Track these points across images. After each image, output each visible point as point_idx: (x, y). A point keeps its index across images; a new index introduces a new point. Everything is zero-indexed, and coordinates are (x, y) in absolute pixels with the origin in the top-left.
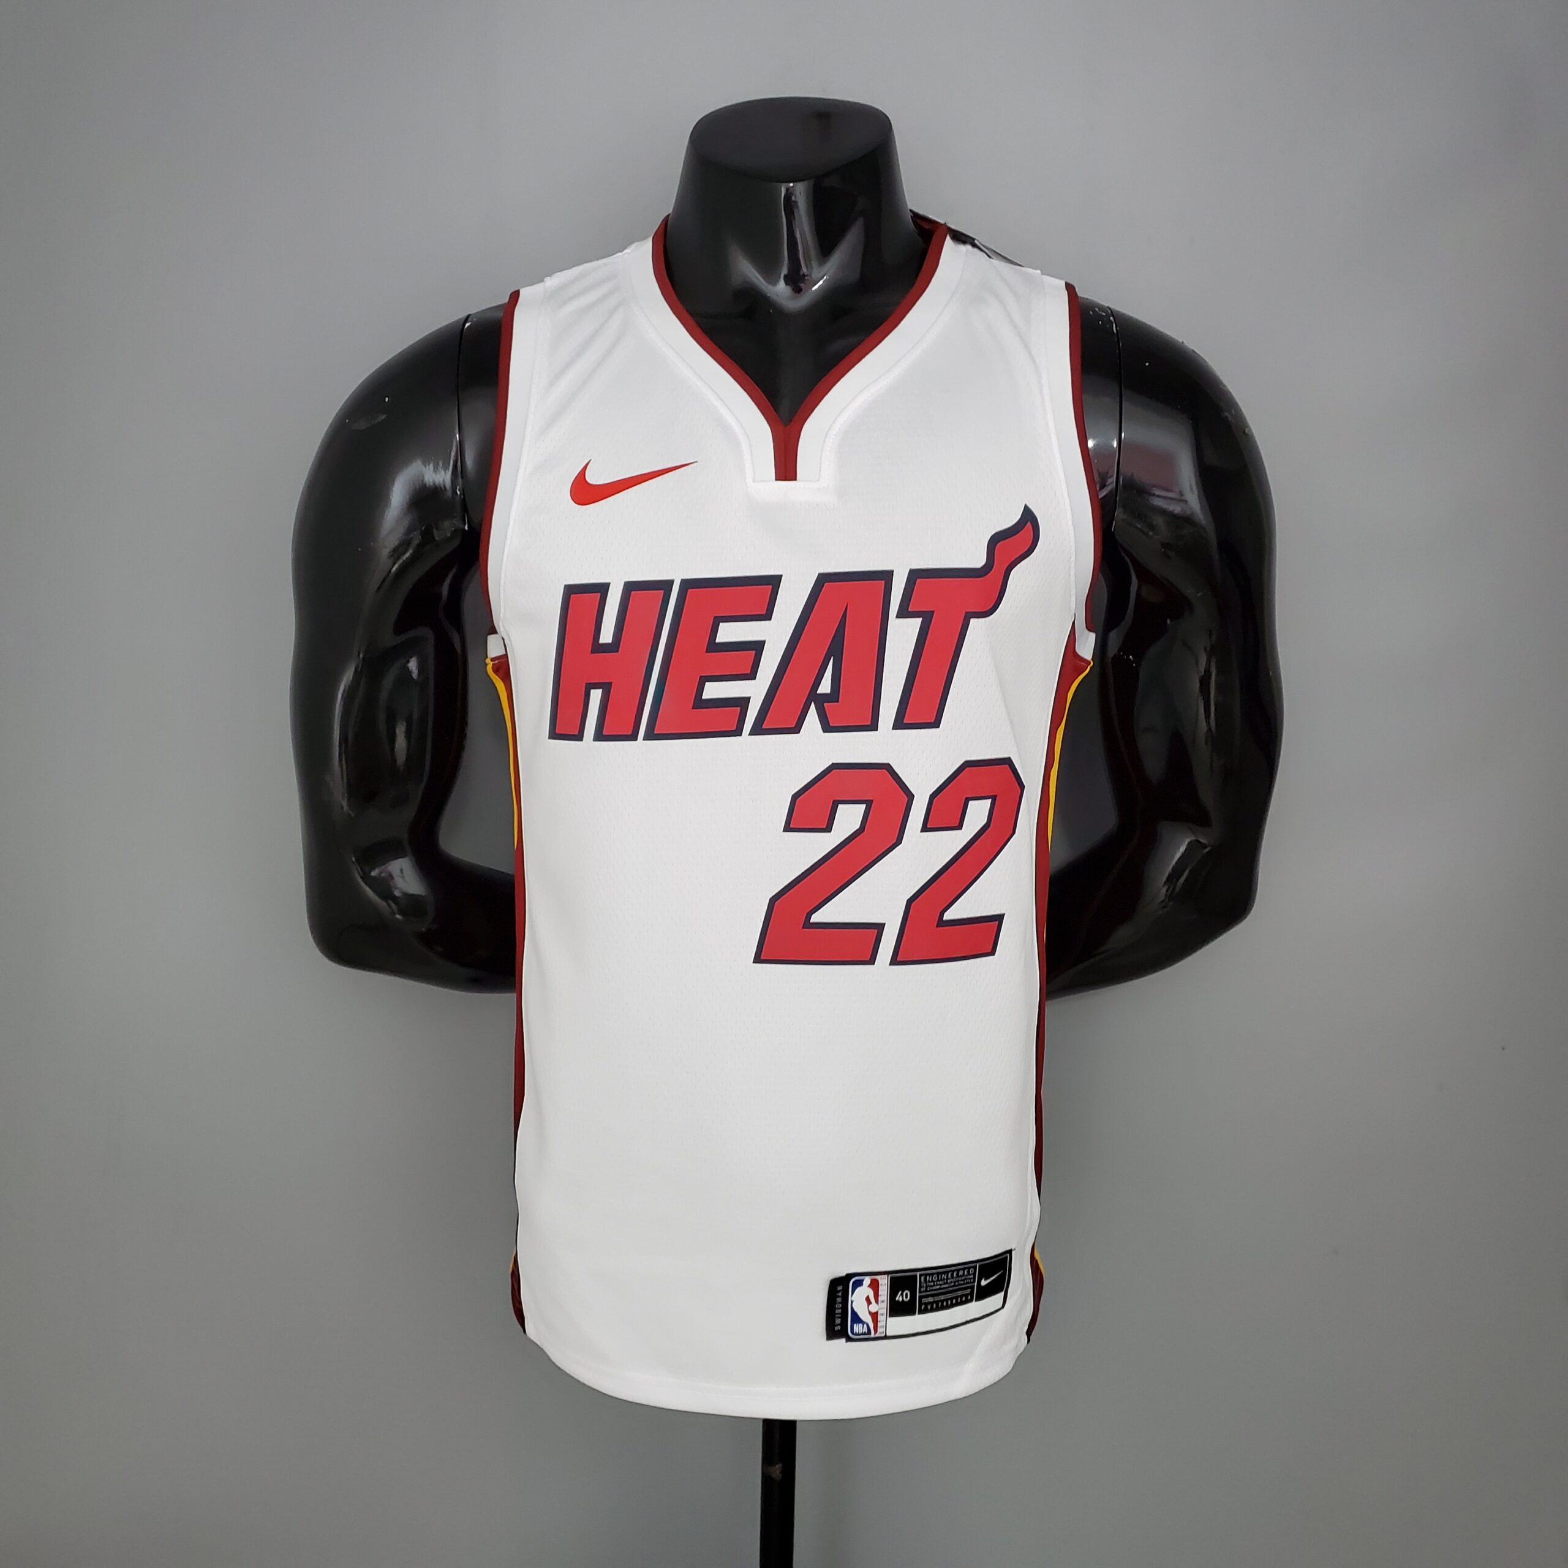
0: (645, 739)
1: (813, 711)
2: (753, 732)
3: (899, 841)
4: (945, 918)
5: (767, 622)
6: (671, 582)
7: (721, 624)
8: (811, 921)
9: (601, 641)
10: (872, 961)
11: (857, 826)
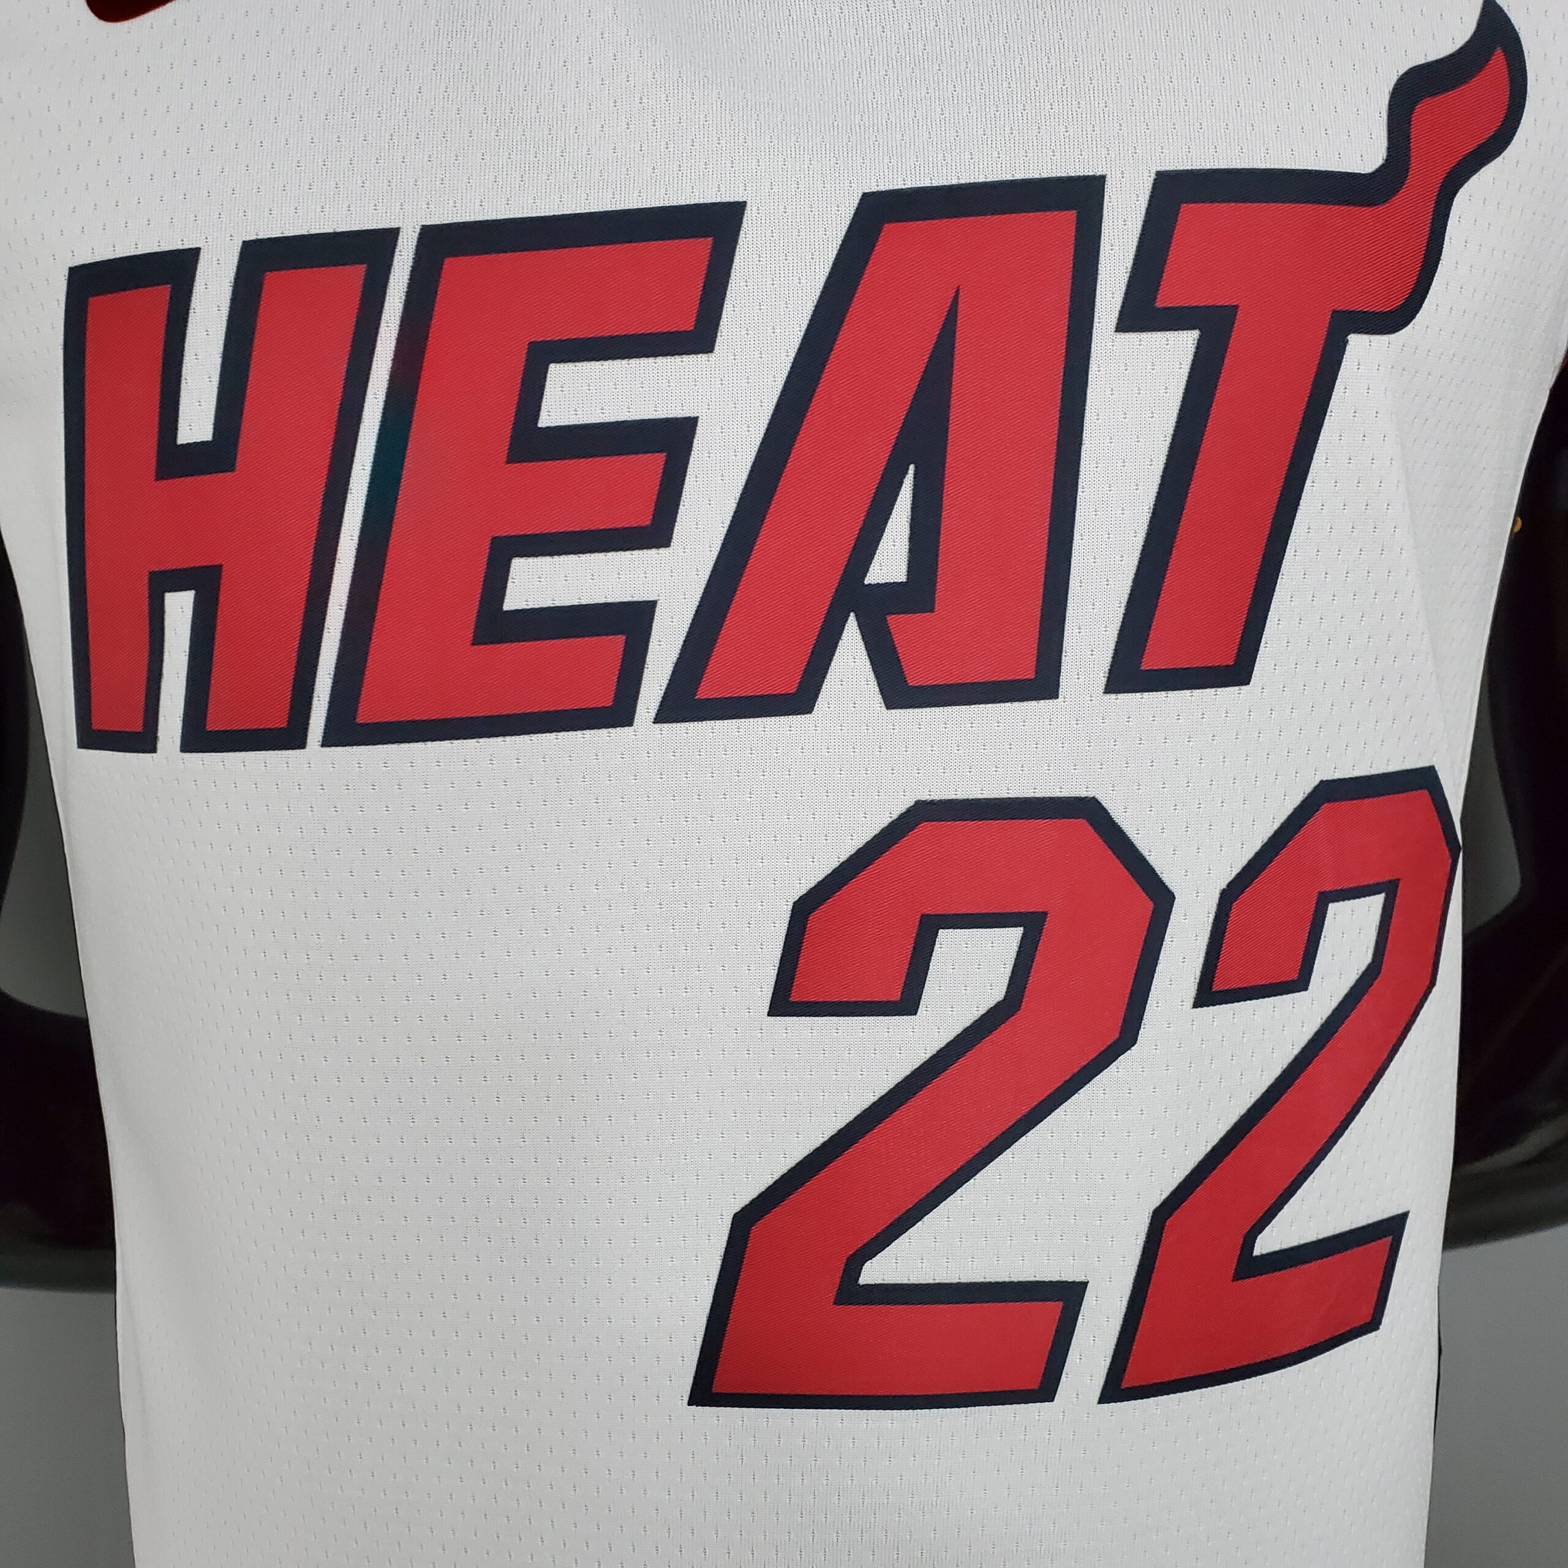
0: (327, 742)
1: (852, 634)
2: (668, 713)
3: (1127, 1037)
4: (1257, 1251)
5: (703, 357)
6: (387, 238)
7: (553, 368)
8: (863, 1280)
9: (185, 436)
10: (1046, 1391)
11: (997, 992)
